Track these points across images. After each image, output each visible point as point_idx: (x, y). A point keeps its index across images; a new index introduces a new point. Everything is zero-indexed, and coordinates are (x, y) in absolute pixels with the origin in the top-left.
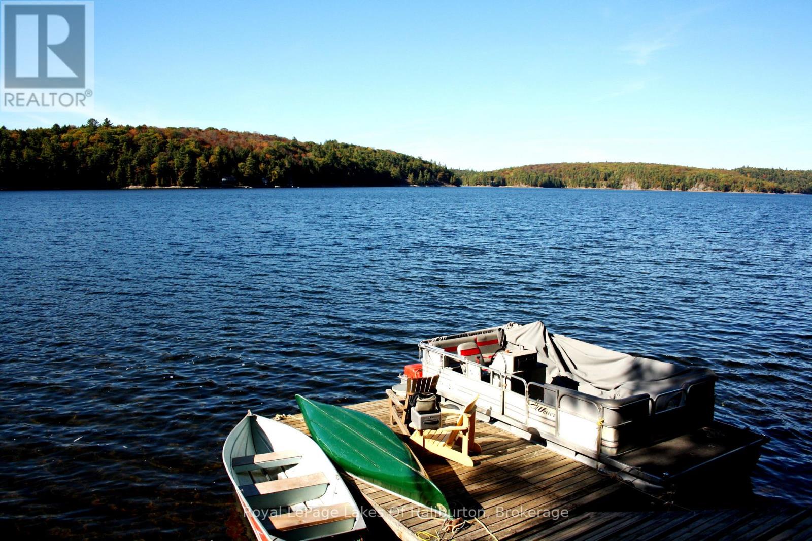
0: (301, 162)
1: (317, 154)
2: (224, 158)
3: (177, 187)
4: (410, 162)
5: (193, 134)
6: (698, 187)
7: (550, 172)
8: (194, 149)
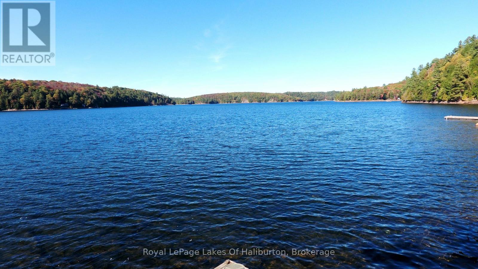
0: (101, 97)
1: (109, 92)
2: (61, 95)
3: (36, 109)
4: (153, 95)
5: (43, 84)
6: (271, 101)
7: (213, 97)
8: (45, 91)
